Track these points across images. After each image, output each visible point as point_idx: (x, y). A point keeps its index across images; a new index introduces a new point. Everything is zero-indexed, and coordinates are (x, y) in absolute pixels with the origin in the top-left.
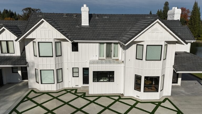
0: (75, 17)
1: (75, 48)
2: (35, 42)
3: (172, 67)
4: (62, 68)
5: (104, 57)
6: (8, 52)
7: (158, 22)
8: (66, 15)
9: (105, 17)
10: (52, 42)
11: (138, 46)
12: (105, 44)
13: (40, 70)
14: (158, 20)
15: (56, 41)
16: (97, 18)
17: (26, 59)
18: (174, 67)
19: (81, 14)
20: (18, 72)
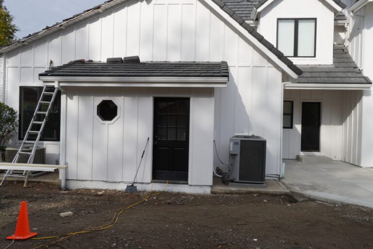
6: (295, 55)
20: (291, 127)
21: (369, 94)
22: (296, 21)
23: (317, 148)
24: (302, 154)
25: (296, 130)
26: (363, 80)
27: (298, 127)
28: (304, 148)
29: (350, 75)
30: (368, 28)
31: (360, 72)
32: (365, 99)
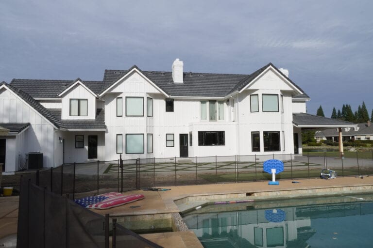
0: (163, 75)
1: (170, 107)
2: (122, 97)
3: (291, 123)
4: (152, 134)
5: (206, 119)
6: (79, 115)
7: (270, 69)
8: (151, 73)
9: (201, 76)
10: (143, 98)
11: (251, 97)
12: (208, 103)
13: (126, 134)
14: (270, 66)
15: (148, 96)
16: (191, 76)
17: (105, 121)
18: (293, 122)
19: (172, 72)
20: (83, 147)
21: (107, 132)
22: (79, 100)
23: (96, 157)
24: (88, 160)
25: (86, 149)
26: (103, 127)
27: (87, 147)
28: (90, 157)
29: (99, 124)
30: (107, 104)
31: (104, 123)
32: (106, 134)
